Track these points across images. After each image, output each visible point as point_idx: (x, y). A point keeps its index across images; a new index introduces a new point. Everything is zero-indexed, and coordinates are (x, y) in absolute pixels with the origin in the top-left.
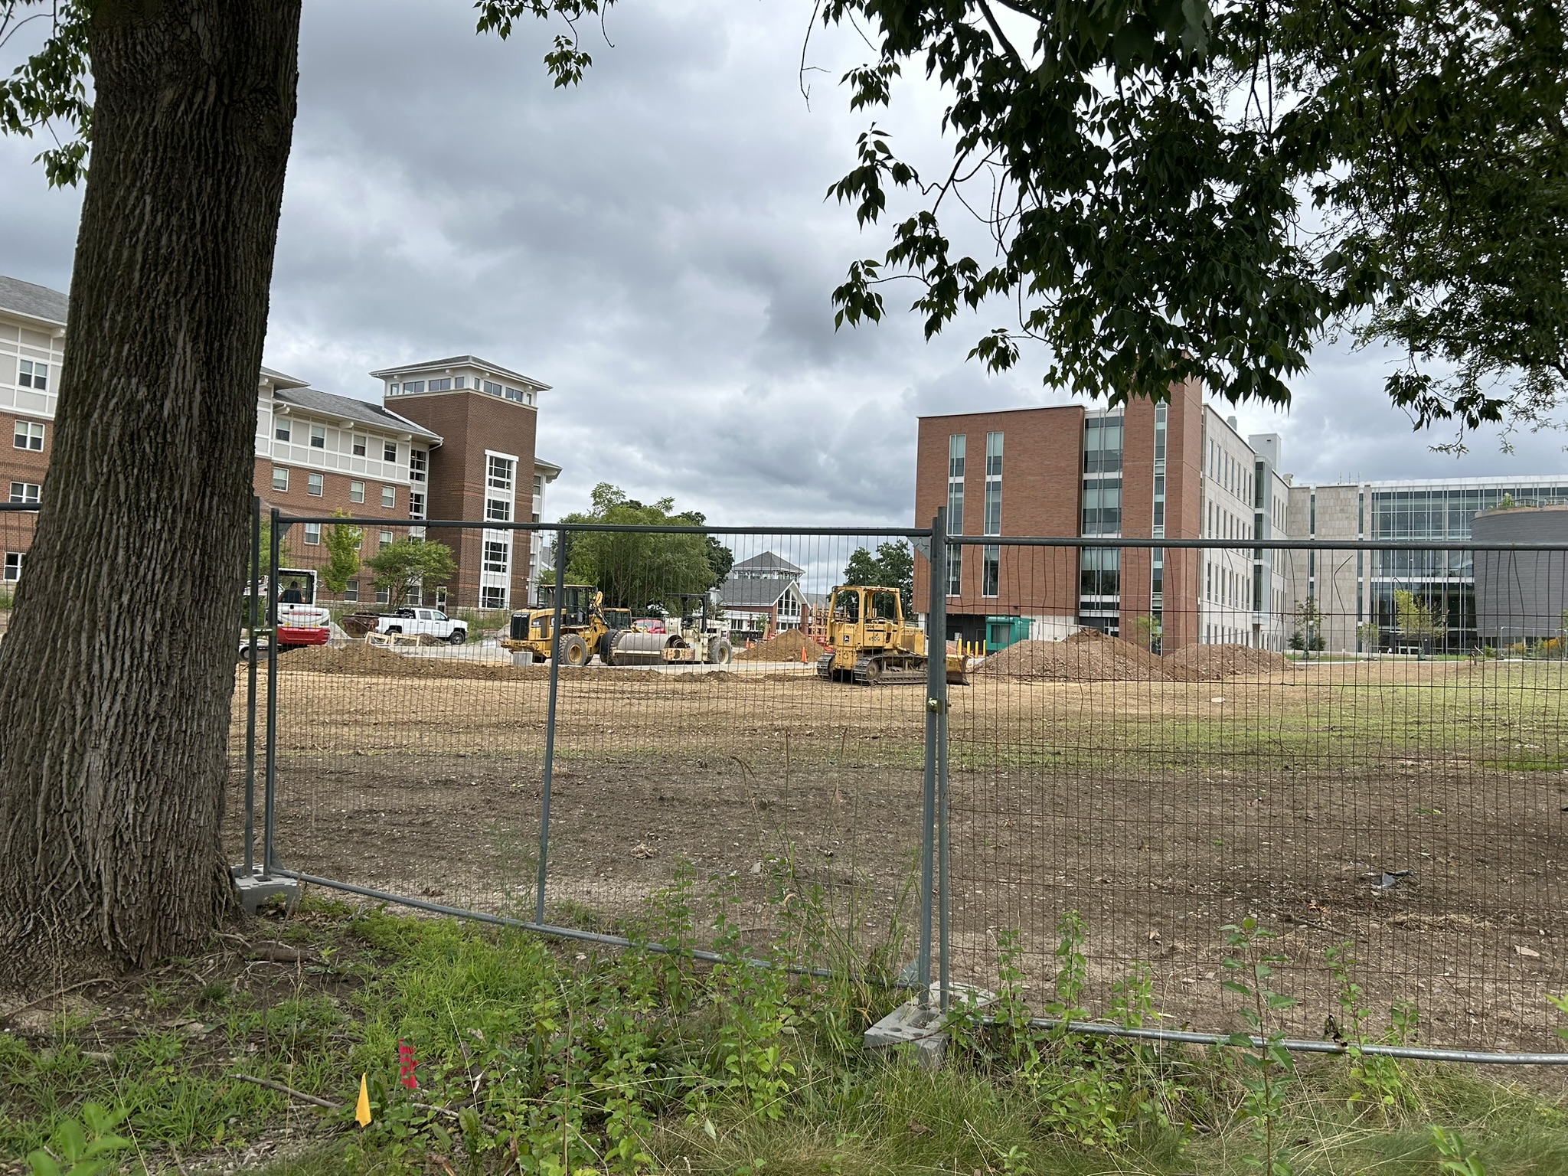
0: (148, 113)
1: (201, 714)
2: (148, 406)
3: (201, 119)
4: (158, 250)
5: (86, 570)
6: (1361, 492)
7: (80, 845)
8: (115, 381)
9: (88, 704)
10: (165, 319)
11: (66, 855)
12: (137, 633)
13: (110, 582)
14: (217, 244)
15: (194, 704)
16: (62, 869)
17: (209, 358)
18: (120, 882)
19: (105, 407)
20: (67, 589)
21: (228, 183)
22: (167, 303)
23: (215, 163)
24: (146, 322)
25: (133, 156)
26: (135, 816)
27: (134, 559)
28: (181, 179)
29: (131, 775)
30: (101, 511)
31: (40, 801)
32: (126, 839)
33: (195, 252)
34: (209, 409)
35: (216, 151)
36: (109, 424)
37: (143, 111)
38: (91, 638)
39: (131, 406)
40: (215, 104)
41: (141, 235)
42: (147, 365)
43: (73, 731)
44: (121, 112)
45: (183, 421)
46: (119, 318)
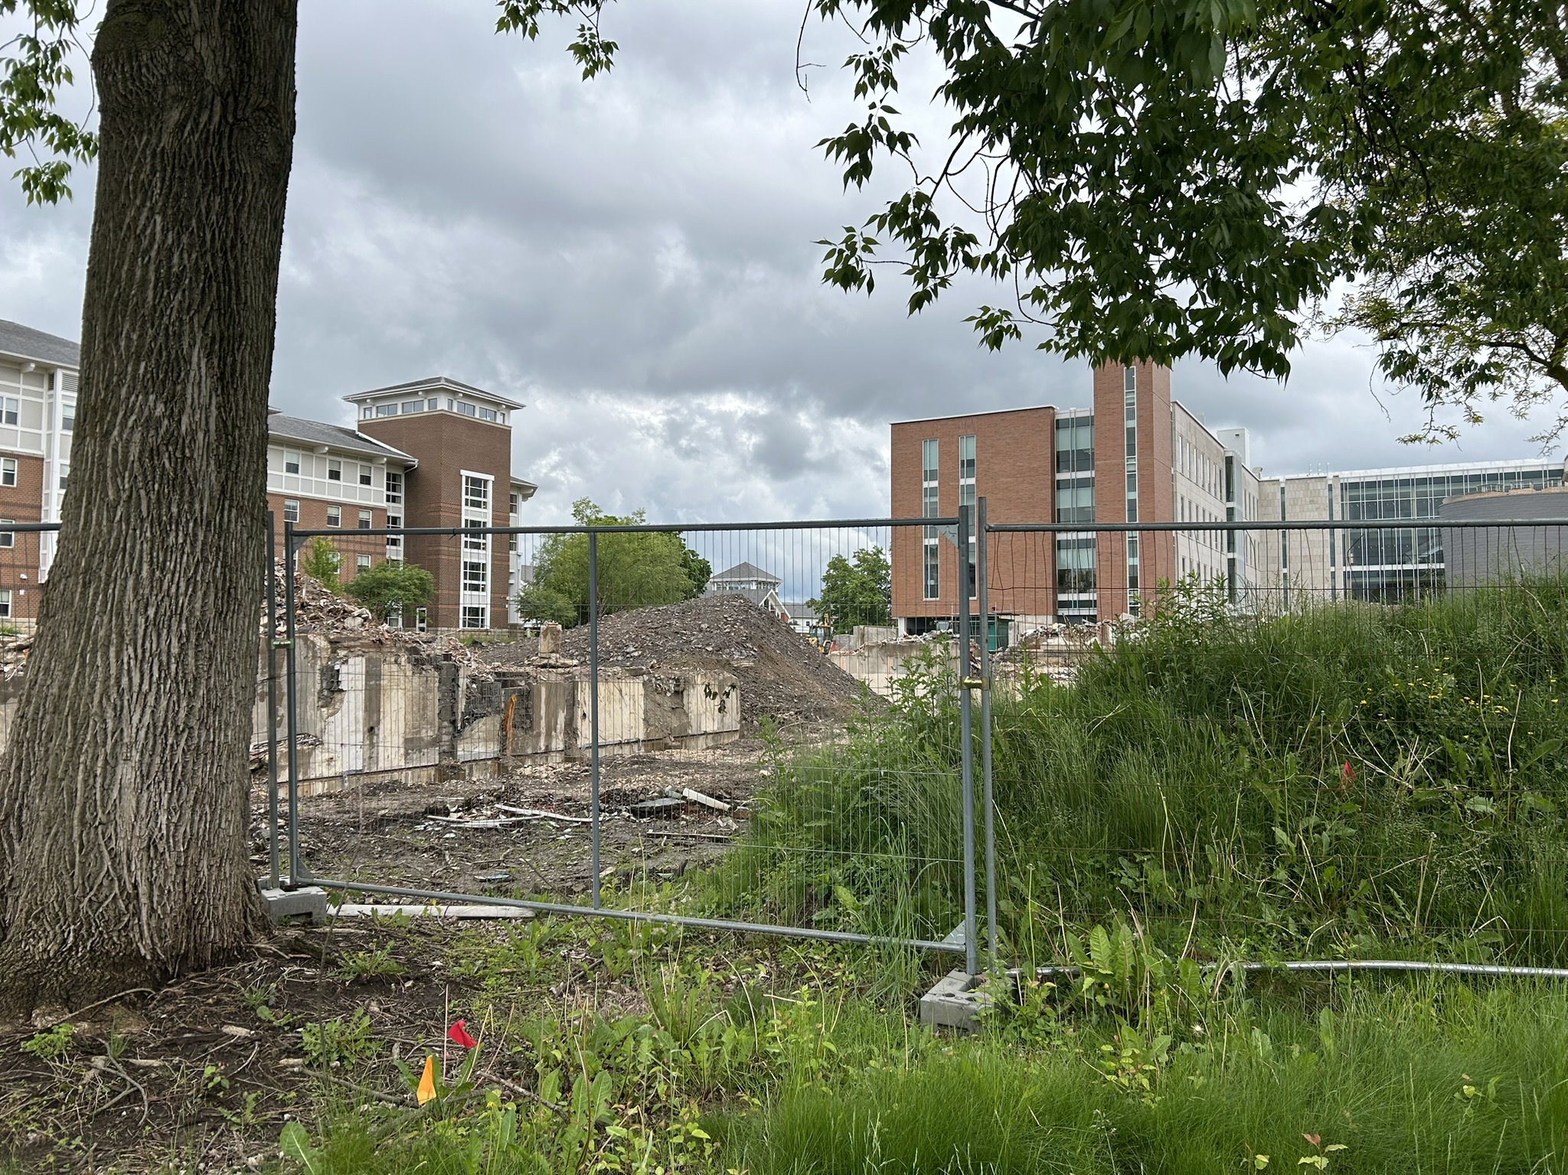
0: (155, 134)
1: (227, 724)
2: (166, 422)
3: (207, 138)
4: (170, 268)
5: (112, 586)
6: (1330, 482)
7: (114, 856)
8: (133, 398)
9: (118, 718)
10: (179, 336)
11: (101, 867)
12: (164, 646)
13: (135, 597)
14: (226, 261)
15: (221, 715)
16: (98, 882)
17: (223, 374)
18: (156, 893)
19: (124, 424)
20: (94, 605)
21: (235, 201)
22: (181, 321)
23: (222, 181)
24: (161, 340)
25: (142, 176)
26: (168, 827)
27: (158, 573)
28: (189, 198)
29: (162, 785)
30: (124, 527)
31: (77, 814)
32: (161, 850)
33: (207, 269)
34: (225, 423)
35: (223, 168)
36: (128, 441)
37: (150, 133)
38: (119, 653)
39: (150, 423)
40: (220, 123)
41: (153, 254)
42: (163, 382)
43: (105, 744)
44: (129, 134)
45: (200, 435)
46: (135, 337)
